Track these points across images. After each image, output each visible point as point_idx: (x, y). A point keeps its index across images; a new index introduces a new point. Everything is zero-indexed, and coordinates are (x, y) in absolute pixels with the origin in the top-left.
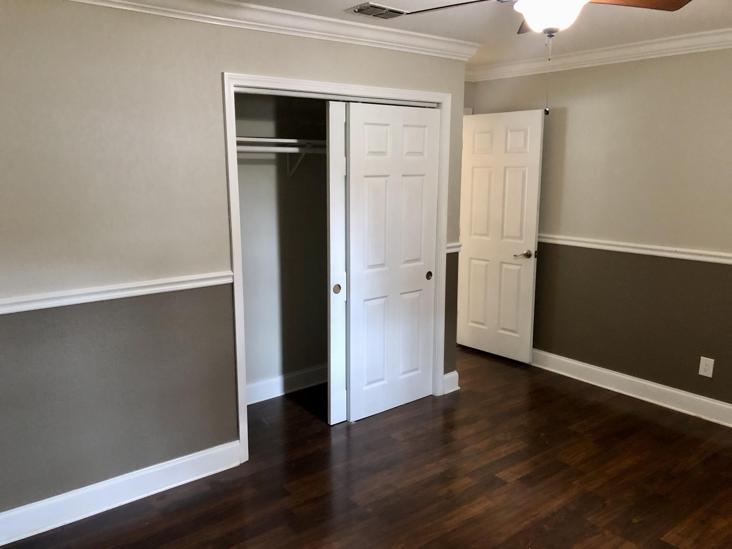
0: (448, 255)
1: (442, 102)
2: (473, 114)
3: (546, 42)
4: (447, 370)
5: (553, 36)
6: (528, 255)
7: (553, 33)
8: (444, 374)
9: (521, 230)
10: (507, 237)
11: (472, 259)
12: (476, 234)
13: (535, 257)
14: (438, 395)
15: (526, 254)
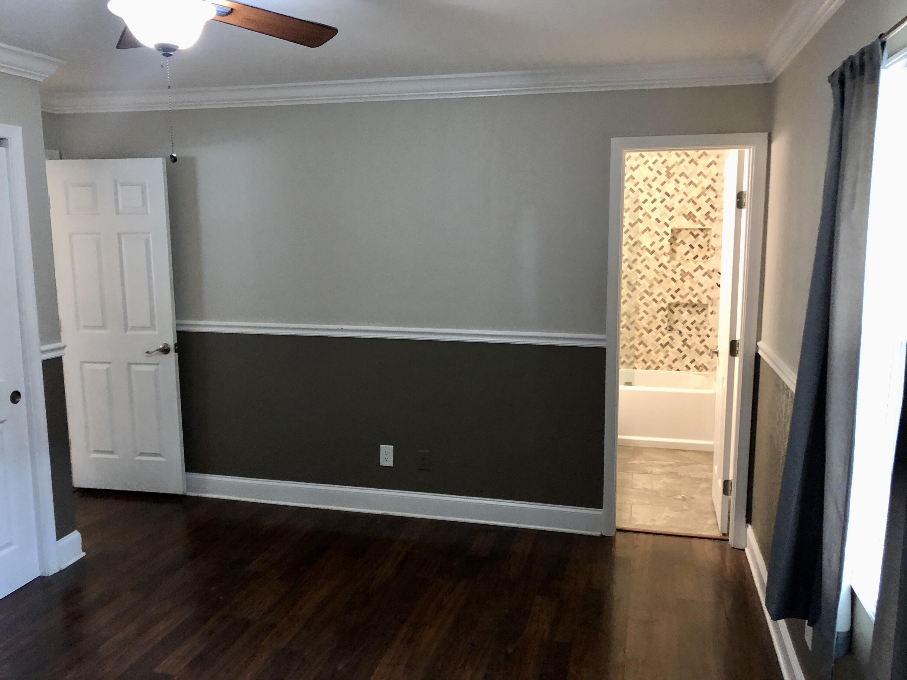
0: (45, 363)
1: (9, 138)
2: (61, 158)
3: (162, 63)
4: (61, 533)
5: (171, 55)
6: (165, 350)
7: (170, 52)
8: (57, 540)
9: (152, 317)
10: (134, 328)
11: (84, 362)
12: (87, 327)
13: (176, 352)
14: (50, 574)
15: (163, 349)
